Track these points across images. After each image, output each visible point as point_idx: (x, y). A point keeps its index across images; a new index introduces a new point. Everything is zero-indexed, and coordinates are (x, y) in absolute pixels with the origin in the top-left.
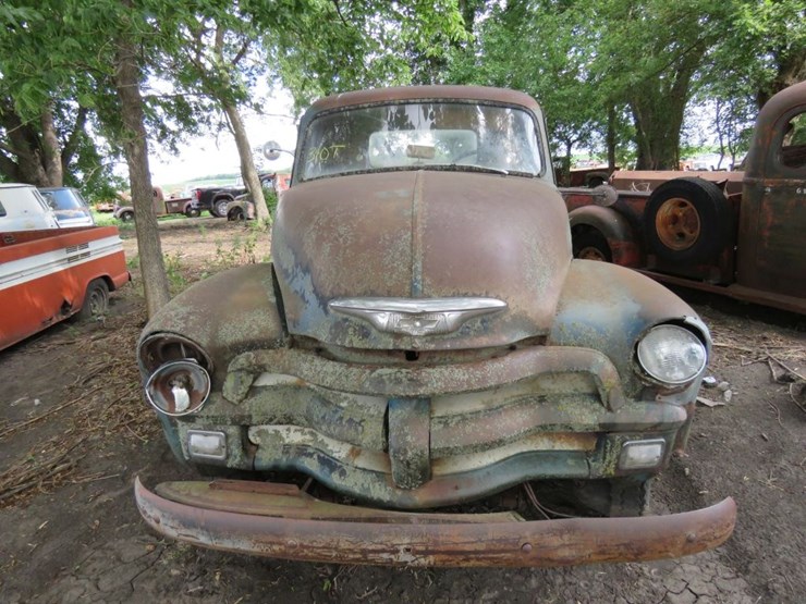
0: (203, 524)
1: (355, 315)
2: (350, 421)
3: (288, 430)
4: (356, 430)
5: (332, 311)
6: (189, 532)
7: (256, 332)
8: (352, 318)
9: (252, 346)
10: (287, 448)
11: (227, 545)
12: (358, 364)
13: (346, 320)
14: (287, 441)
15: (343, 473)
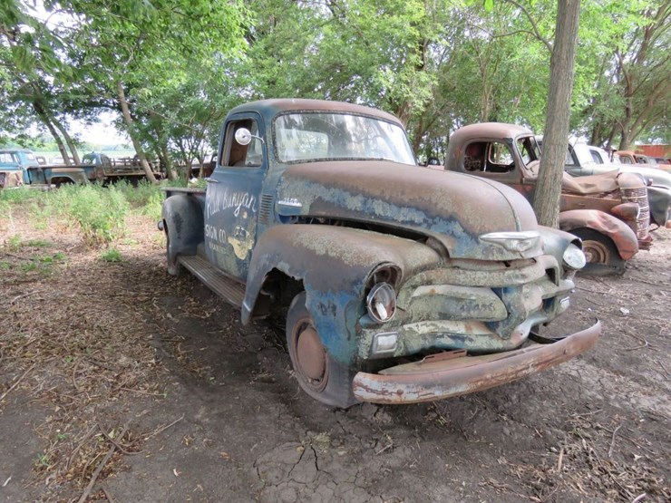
0: (440, 382)
1: (497, 243)
2: (484, 305)
3: (417, 326)
4: (490, 310)
5: (482, 242)
6: (429, 391)
7: (427, 259)
8: (494, 245)
9: (424, 268)
10: (423, 336)
11: (452, 391)
12: (495, 271)
13: (491, 246)
14: (420, 333)
15: (471, 340)
